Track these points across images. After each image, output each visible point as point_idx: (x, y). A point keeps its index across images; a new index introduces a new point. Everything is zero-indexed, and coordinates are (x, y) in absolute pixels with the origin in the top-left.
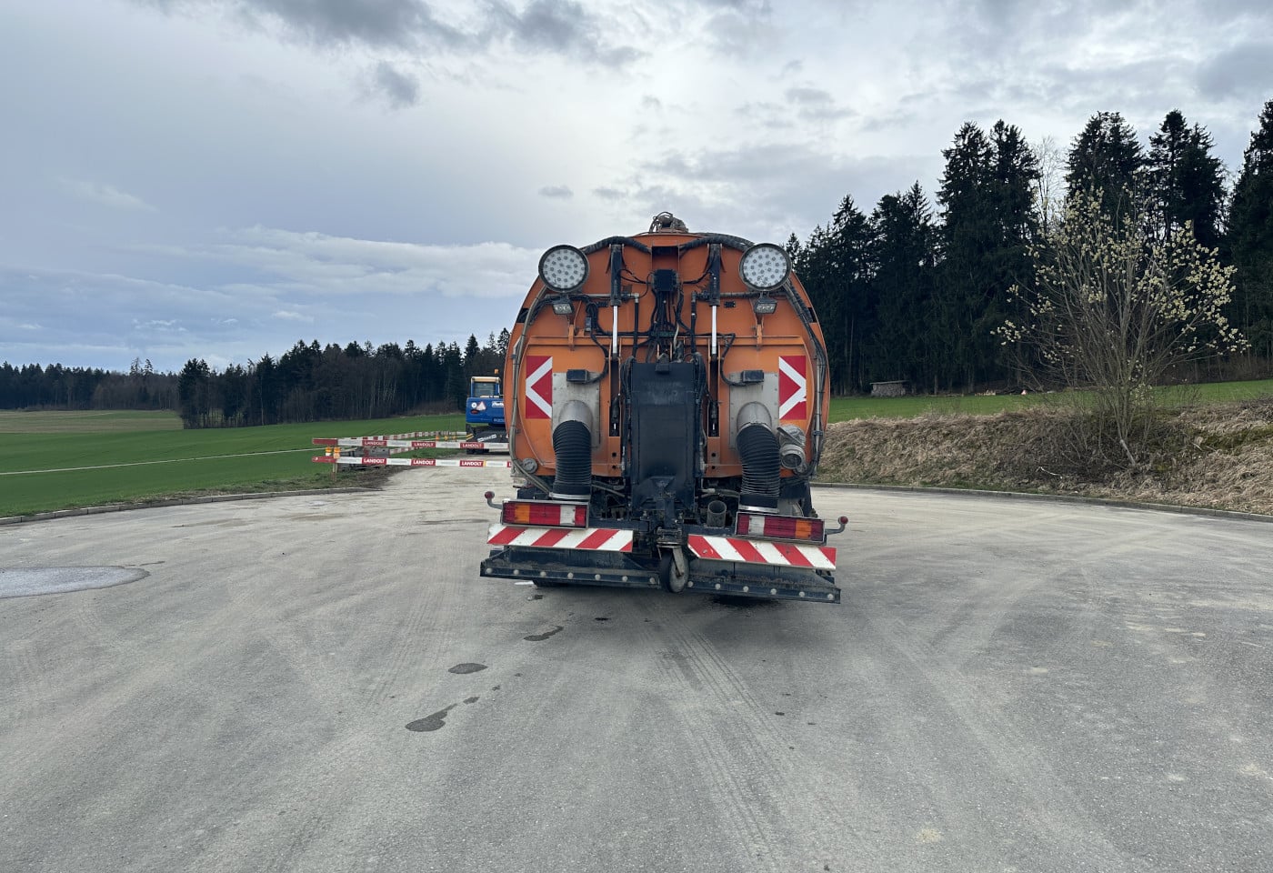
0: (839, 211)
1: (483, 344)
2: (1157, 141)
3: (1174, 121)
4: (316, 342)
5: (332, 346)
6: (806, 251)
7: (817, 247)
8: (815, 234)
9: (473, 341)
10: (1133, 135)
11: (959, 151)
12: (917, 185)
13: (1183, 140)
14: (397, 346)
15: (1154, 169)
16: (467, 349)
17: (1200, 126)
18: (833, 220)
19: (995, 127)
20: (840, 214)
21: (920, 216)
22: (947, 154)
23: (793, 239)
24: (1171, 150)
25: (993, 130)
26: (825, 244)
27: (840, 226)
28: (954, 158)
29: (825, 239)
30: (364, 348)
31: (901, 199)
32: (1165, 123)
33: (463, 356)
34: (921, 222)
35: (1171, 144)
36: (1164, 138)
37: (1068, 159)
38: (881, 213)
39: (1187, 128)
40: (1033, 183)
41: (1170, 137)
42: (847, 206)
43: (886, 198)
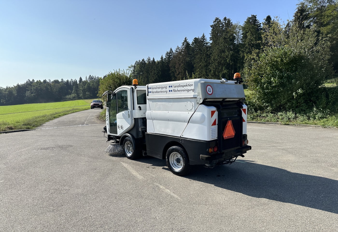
1: (84, 79)
2: (264, 24)
3: (269, 18)
4: (33, 80)
5: (38, 80)
6: (174, 53)
7: (177, 52)
9: (81, 79)
11: (215, 25)
14: (58, 81)
16: (79, 81)
18: (182, 44)
20: (184, 43)
21: (205, 43)
22: (211, 26)
23: (171, 49)
25: (223, 20)
28: (213, 27)
30: (48, 81)
31: (199, 39)
32: (266, 19)
33: (78, 83)
37: (242, 29)
38: (194, 42)
40: (235, 35)
43: (195, 38)
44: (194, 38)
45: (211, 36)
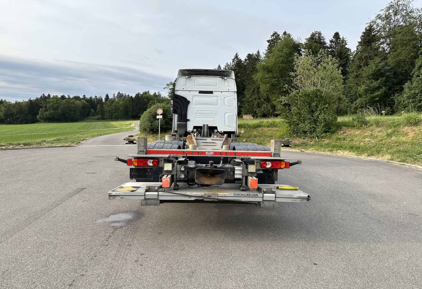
0: (234, 58)
3: (337, 35)
4: (49, 95)
5: (55, 96)
8: (226, 65)
9: (107, 96)
10: (325, 39)
11: (272, 40)
12: (258, 51)
13: (339, 41)
14: (79, 97)
15: (330, 50)
16: (105, 99)
17: (344, 38)
18: (232, 61)
19: (284, 33)
22: (268, 41)
23: (219, 66)
27: (234, 63)
28: (270, 43)
29: (229, 67)
35: (335, 42)
36: (333, 40)
39: (340, 38)
44: (248, 54)
45: (266, 52)
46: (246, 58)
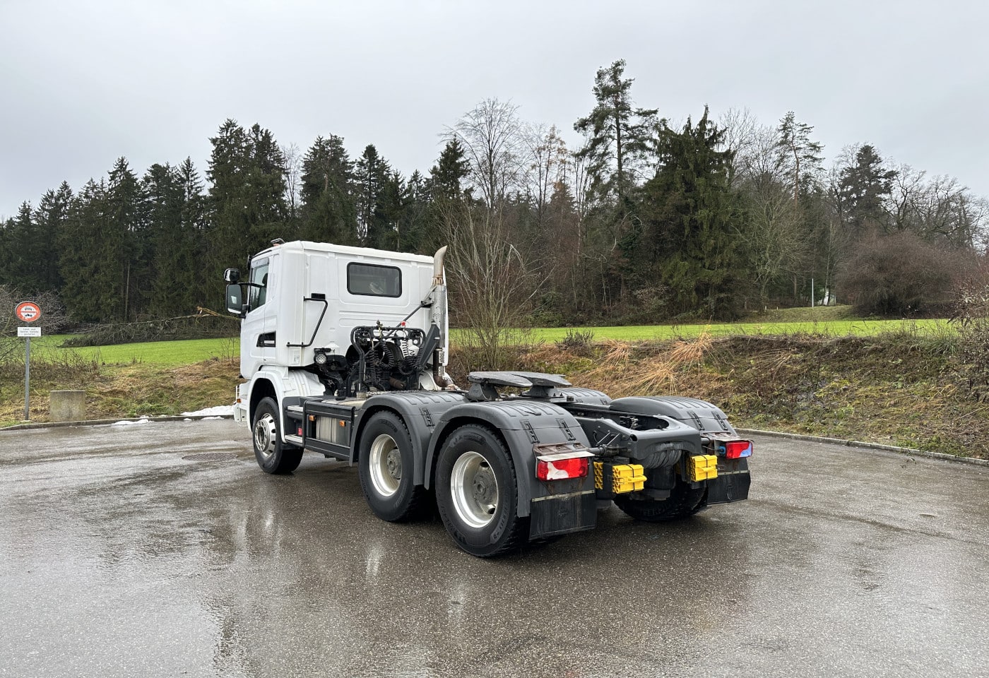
0: (115, 170)
2: (361, 164)
3: (370, 152)
6: (78, 200)
7: (90, 197)
8: (88, 186)
10: (347, 156)
11: (223, 141)
12: (188, 161)
13: (376, 167)
15: (360, 182)
17: (385, 159)
18: (108, 177)
19: (253, 128)
20: (115, 173)
21: (192, 186)
22: (214, 141)
23: (65, 186)
24: (370, 171)
25: (251, 130)
26: (99, 196)
27: (115, 183)
28: (218, 145)
29: (99, 192)
31: (170, 170)
32: (366, 152)
34: (193, 191)
35: (370, 168)
36: (365, 162)
37: (303, 164)
38: (152, 178)
39: (380, 158)
40: (284, 177)
41: (367, 163)
42: (122, 166)
43: (156, 166)
44: (153, 164)
45: (211, 168)
46: (149, 175)
